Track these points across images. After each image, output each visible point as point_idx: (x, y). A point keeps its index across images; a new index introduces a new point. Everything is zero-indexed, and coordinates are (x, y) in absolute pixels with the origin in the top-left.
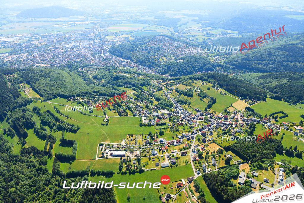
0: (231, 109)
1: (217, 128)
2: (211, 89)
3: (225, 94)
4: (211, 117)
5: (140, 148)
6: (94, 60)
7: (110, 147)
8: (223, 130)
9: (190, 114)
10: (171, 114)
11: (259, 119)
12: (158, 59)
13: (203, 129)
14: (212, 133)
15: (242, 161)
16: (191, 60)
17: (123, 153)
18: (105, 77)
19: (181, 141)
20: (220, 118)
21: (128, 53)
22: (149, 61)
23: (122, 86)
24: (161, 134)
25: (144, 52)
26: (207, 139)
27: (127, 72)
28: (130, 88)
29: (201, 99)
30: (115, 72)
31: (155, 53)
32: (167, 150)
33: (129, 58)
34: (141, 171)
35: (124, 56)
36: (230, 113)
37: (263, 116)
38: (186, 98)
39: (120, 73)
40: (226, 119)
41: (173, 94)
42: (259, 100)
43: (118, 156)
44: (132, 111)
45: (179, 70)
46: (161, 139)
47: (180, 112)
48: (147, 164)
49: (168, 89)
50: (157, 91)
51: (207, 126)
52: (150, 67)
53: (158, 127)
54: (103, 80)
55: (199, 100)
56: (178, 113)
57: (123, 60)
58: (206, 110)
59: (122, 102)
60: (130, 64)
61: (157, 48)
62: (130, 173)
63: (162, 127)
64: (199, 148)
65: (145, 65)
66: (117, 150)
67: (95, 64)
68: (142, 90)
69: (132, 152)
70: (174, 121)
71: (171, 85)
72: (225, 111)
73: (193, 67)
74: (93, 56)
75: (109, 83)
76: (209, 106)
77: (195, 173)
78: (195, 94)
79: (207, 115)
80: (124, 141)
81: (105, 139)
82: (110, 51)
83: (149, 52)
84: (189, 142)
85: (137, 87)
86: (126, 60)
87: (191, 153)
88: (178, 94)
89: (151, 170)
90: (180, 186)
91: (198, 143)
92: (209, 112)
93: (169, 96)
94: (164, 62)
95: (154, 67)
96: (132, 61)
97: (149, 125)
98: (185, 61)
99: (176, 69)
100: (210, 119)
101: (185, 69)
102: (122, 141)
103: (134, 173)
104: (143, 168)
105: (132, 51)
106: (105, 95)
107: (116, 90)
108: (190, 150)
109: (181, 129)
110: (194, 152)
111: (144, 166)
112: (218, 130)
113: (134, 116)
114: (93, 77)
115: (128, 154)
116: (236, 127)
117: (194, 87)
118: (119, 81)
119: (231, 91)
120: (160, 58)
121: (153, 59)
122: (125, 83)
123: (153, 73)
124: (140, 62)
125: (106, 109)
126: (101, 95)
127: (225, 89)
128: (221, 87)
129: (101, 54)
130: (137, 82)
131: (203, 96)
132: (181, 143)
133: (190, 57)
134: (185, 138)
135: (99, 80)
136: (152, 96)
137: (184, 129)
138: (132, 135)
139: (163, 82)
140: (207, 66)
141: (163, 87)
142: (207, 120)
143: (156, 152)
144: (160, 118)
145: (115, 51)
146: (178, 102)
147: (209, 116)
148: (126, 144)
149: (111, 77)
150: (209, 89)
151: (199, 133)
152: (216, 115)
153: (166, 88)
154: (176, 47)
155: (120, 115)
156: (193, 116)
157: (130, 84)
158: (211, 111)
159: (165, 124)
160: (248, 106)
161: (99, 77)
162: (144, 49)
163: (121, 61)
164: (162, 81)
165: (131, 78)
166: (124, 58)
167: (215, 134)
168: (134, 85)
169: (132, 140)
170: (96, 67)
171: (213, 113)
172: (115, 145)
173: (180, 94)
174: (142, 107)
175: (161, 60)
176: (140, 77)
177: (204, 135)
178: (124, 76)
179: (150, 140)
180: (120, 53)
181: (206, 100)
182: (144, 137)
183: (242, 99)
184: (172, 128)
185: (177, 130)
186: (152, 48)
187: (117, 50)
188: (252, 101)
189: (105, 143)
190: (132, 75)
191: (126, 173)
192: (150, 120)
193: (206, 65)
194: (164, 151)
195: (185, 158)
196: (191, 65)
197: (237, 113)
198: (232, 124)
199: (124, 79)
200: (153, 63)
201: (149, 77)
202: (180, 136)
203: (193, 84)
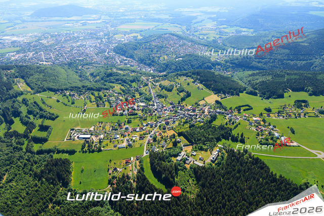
0: (201, 103)
1: (182, 118)
2: (191, 84)
3: (202, 89)
4: (181, 110)
5: (106, 133)
6: (96, 59)
7: (80, 131)
8: (187, 120)
9: (163, 107)
10: (147, 107)
11: (224, 111)
12: (159, 58)
13: (169, 119)
14: (174, 122)
15: (188, 143)
16: (190, 59)
17: (89, 136)
18: (100, 74)
19: (144, 128)
20: (189, 110)
21: (131, 52)
22: (150, 59)
23: (113, 83)
24: (129, 122)
25: (148, 51)
26: (168, 127)
27: (121, 70)
28: (120, 84)
29: (178, 94)
30: (111, 69)
31: (157, 51)
32: (129, 135)
33: (132, 57)
34: (100, 150)
35: (127, 55)
36: (199, 105)
37: (228, 109)
38: (166, 92)
39: (115, 70)
40: (194, 111)
41: (156, 89)
42: (232, 94)
43: (84, 138)
44: (110, 103)
45: (176, 68)
46: (127, 126)
47: (155, 104)
48: (107, 145)
49: (153, 84)
50: (144, 86)
51: (174, 116)
52: (149, 65)
53: (129, 117)
54: (98, 77)
55: (176, 94)
56: (154, 105)
57: (125, 58)
58: (179, 103)
59: (105, 96)
60: (132, 62)
61: (161, 47)
62: (90, 152)
63: (132, 117)
64: (157, 134)
65: (145, 64)
66: (84, 134)
67: (96, 63)
68: (131, 86)
69: (97, 136)
70: (146, 112)
71: (157, 81)
72: (196, 104)
73: (192, 66)
74: (97, 54)
75: (102, 79)
76: (183, 99)
77: (145, 153)
78: (175, 88)
79: (178, 108)
80: (93, 127)
81: (77, 125)
82: (114, 50)
83: (152, 51)
84: (151, 129)
85: (127, 83)
86: (128, 59)
87: (149, 138)
88: (161, 89)
89: (109, 150)
90: (128, 162)
91: (159, 130)
92: (181, 105)
93: (152, 91)
94: (164, 60)
95: (153, 66)
96: (134, 59)
97: (122, 115)
98: (184, 59)
99: (174, 67)
100: (178, 111)
101: (183, 68)
102: (91, 127)
103: (93, 151)
104: (102, 149)
105: (136, 49)
106: (92, 89)
107: (105, 85)
108: (149, 135)
109: (148, 118)
110: (151, 137)
111: (103, 147)
112: (183, 119)
113: (110, 107)
114: (90, 74)
115: (93, 137)
116: (199, 117)
117: (176, 83)
118: (112, 78)
119: (208, 86)
120: (161, 56)
121: (154, 58)
122: (117, 80)
123: (152, 72)
124: (141, 61)
125: (88, 101)
126: (89, 89)
127: (204, 85)
128: (201, 83)
129: (105, 52)
130: (128, 78)
131: (180, 90)
132: (144, 130)
133: (190, 55)
134: (149, 126)
135: (95, 77)
136: (137, 91)
137: (152, 119)
138: (102, 122)
139: (152, 78)
140: (206, 65)
141: (150, 83)
142: (176, 112)
143: (118, 136)
144: (135, 109)
145: (119, 50)
146: (158, 96)
147: (180, 108)
148: (94, 129)
149: (105, 74)
150: (188, 84)
151: (164, 123)
152: (186, 108)
153: (152, 83)
154: (180, 46)
155: (98, 106)
156: (165, 108)
157: (121, 80)
158: (184, 103)
159: (137, 114)
160: (219, 99)
161: (94, 74)
162: (147, 47)
163: (123, 59)
164: (150, 78)
165: (124, 75)
166: (127, 57)
167: (177, 123)
168: (125, 82)
169: (100, 127)
170: (97, 65)
171: (184, 106)
172: (84, 130)
173: (162, 89)
174: (121, 100)
175: (161, 58)
176: (133, 74)
177: (167, 123)
178: (117, 73)
179: (117, 127)
180: (123, 51)
181: (182, 95)
182: (113, 125)
183: (215, 94)
184: (141, 118)
185: (145, 120)
186: (155, 46)
187: (121, 49)
188: (225, 95)
189: (76, 129)
190: (126, 72)
191: (86, 152)
192: (124, 111)
193: (205, 63)
194: (126, 136)
195: (141, 141)
196: (190, 63)
197: (205, 106)
198: (196, 115)
199: (117, 75)
200: (153, 61)
201: (141, 74)
202: (145, 124)
203: (177, 80)
